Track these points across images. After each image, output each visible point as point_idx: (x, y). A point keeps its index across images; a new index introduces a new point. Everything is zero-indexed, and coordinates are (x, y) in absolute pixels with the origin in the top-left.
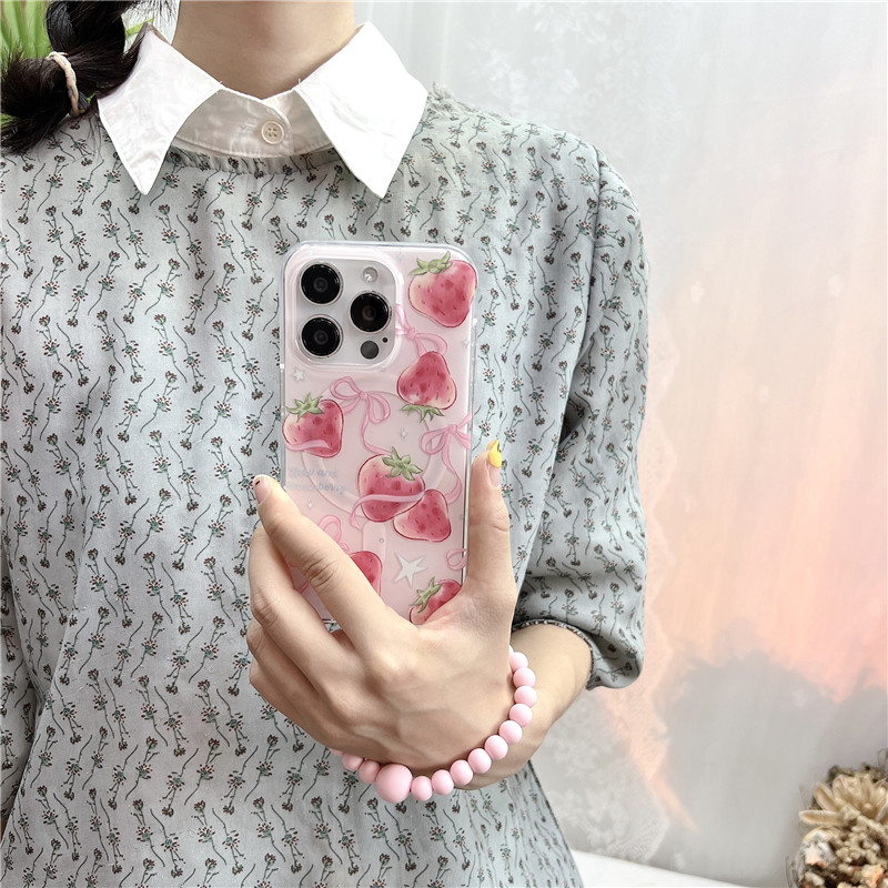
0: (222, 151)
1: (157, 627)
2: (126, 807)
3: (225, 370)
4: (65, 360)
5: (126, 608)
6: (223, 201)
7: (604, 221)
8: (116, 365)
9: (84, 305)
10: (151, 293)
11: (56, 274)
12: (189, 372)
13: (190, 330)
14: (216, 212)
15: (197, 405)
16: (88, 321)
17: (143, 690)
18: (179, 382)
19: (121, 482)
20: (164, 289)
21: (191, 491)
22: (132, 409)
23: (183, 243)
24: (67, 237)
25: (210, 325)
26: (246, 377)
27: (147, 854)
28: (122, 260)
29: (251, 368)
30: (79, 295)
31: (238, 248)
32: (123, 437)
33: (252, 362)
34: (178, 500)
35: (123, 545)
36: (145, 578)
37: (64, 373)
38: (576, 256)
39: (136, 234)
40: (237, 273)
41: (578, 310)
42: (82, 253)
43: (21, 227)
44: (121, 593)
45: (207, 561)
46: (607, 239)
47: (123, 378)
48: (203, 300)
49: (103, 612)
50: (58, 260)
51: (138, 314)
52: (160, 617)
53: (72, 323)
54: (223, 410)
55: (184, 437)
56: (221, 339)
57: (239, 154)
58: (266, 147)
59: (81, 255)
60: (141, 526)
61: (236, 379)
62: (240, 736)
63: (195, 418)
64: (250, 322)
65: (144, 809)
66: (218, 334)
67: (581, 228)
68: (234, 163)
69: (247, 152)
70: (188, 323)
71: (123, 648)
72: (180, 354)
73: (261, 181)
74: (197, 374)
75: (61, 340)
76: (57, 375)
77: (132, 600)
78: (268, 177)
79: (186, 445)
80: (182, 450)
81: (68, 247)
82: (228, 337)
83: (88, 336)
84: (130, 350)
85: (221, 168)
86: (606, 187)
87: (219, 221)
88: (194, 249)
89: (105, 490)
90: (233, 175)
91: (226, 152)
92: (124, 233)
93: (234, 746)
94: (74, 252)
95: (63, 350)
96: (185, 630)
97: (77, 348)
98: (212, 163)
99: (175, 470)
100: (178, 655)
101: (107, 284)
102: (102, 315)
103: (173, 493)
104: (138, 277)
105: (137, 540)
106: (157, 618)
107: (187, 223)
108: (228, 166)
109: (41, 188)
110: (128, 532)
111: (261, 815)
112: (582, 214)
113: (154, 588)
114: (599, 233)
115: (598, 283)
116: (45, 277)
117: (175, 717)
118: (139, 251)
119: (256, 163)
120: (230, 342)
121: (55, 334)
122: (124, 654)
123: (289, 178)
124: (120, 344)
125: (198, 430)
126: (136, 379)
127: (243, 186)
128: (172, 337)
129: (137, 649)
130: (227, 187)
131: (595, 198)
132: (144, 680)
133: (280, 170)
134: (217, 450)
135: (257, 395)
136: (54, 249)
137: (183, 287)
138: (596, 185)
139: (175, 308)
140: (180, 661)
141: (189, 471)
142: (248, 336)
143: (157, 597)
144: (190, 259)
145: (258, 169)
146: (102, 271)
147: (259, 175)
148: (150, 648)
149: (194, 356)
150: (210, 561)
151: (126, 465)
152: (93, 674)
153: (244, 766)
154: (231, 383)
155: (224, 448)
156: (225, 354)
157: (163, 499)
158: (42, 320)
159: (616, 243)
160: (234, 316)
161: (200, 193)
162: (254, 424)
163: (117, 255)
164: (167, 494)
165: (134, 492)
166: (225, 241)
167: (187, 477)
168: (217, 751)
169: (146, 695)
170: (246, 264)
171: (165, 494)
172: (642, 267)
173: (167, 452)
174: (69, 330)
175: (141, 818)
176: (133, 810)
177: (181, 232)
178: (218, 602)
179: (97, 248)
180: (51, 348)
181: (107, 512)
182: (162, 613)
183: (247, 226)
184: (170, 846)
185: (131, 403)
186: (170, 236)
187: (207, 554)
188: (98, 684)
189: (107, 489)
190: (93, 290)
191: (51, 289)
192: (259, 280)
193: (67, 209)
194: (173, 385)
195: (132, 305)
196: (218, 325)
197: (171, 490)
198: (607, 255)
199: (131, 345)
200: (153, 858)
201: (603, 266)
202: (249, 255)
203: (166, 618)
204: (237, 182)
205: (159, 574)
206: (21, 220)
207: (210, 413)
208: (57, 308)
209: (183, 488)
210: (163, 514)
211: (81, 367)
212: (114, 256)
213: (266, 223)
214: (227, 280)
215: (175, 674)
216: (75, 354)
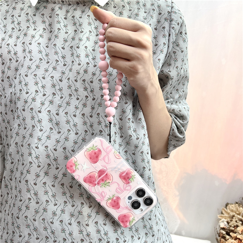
1: (33, 129)
2: (23, 182)
3: (56, 57)
4: (13, 55)
5: (25, 124)
6: (58, 12)
7: (173, 17)
8: (26, 56)
9: (19, 40)
10: (37, 37)
11: (12, 32)
12: (46, 58)
13: (47, 47)
14: (57, 14)
15: (47, 67)
16: (19, 44)
17: (29, 147)
18: (43, 61)
19: (25, 88)
20: (41, 36)
21: (44, 91)
22: (29, 68)
23: (47, 24)
24: (16, 23)
25: (52, 45)
26: (62, 60)
27: (29, 196)
30: (18, 38)
31: (62, 24)
32: (26, 76)
33: (64, 56)
34: (40, 93)
35: (24, 106)
36: (30, 115)
37: (12, 59)
38: (164, 28)
39: (35, 21)
40: (61, 31)
41: (164, 44)
42: (20, 27)
43: (4, 21)
44: (24, 120)
45: (48, 111)
46: (173, 22)
47: (27, 59)
48: (51, 38)
49: (19, 125)
50: (13, 29)
51: (33, 42)
52: (34, 126)
53: (15, 45)
54: (55, 68)
55: (43, 76)
56: (55, 49)
60: (30, 100)
61: (59, 60)
62: (57, 164)
63: (47, 71)
64: (64, 44)
65: (28, 183)
66: (55, 47)
67: (166, 19)
68: (63, 1)
70: (47, 45)
71: (24, 135)
72: (44, 53)
73: (70, 6)
74: (48, 58)
75: (12, 50)
76: (10, 60)
77: (26, 121)
78: (72, 6)
79: (44, 78)
80: (42, 79)
81: (16, 25)
82: (57, 48)
83: (19, 49)
85: (59, 3)
86: (173, 8)
87: (57, 17)
88: (50, 25)
90: (62, 5)
92: (31, 21)
93: (55, 166)
94: (18, 26)
95: (12, 53)
96: (41, 130)
97: (16, 52)
98: (57, 2)
99: (40, 85)
100: (39, 137)
101: (25, 35)
102: (23, 43)
103: (39, 91)
104: (33, 32)
105: (28, 104)
106: (33, 126)
107: (49, 18)
108: (61, 3)
109: (11, 10)
110: (26, 102)
111: (63, 188)
112: (166, 16)
113: (33, 118)
114: (171, 20)
115: (171, 35)
116: (9, 33)
117: (38, 156)
118: (35, 26)
119: (69, 1)
120: (58, 50)
121: (11, 48)
122: (24, 137)
123: (78, 6)
124: (27, 51)
125: (47, 74)
126: (31, 60)
127: (65, 8)
128: (42, 49)
129: (27, 136)
130: (60, 8)
131: (170, 11)
132: (29, 145)
134: (52, 79)
135: (65, 65)
136: (13, 26)
137: (46, 35)
138: (170, 8)
139: (44, 41)
140: (39, 139)
141: (44, 85)
142: (63, 48)
143: (33, 120)
144: (49, 28)
145: (69, 3)
146: (24, 32)
147: (70, 5)
148: (31, 135)
149: (47, 54)
150: (49, 111)
151: (27, 83)
152: (16, 143)
153: (58, 173)
154: (57, 61)
155: (54, 79)
156: (56, 53)
157: (36, 93)
158: (8, 44)
159: (176, 24)
160: (59, 42)
161: (53, 10)
162: (63, 73)
163: (29, 27)
165: (28, 91)
166: (59, 22)
167: (43, 87)
168: (50, 167)
169: (29, 149)
170: (64, 29)
171: (37, 91)
172: (186, 34)
173: (38, 80)
174: (14, 47)
175: (27, 185)
176: (25, 183)
177: (47, 21)
178: (51, 123)
179: (24, 26)
180: (9, 52)
181: (21, 97)
182: (35, 125)
183: (65, 18)
184: (36, 194)
185: (29, 66)
186: (44, 22)
187: (48, 109)
188: (17, 147)
189: (21, 90)
190: (22, 37)
191: (10, 36)
192: (67, 33)
193: (17, 15)
194: (41, 62)
195: (31, 40)
196: (55, 45)
197: (38, 90)
198: (173, 27)
199: (30, 51)
200: (31, 198)
201: (172, 31)
202: (65, 26)
203: (36, 127)
204: (63, 7)
205: (34, 114)
206: (5, 19)
207: (51, 69)
208: (12, 41)
209: (42, 90)
210: (36, 97)
211: (17, 57)
212: (28, 27)
213: (71, 17)
214: (58, 33)
215: (38, 143)
216: (15, 54)
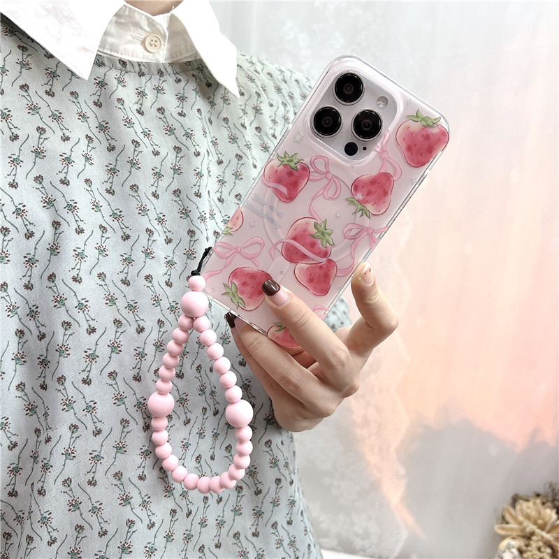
0: (113, 54)
3: (144, 222)
4: (11, 217)
5: (95, 420)
6: (121, 92)
8: (60, 220)
9: (21, 171)
10: (79, 162)
12: (115, 224)
13: (110, 192)
14: (119, 100)
15: (127, 250)
16: (26, 185)
17: (118, 483)
18: (109, 233)
19: (80, 317)
20: (87, 158)
21: (137, 318)
22: (80, 256)
23: (93, 123)
25: (127, 188)
26: (159, 227)
28: (49, 133)
29: (161, 221)
31: (138, 129)
32: (77, 280)
33: (161, 216)
34: (129, 326)
35: (88, 369)
37: (11, 228)
39: (56, 113)
40: (142, 148)
42: (11, 126)
45: (156, 371)
47: (68, 230)
48: (117, 168)
49: (74, 428)
51: (71, 177)
53: (13, 185)
54: (148, 253)
55: (123, 276)
56: (138, 198)
57: (125, 57)
58: (147, 53)
59: (10, 129)
60: (103, 351)
61: (152, 229)
63: (128, 261)
64: (156, 185)
66: (135, 194)
68: (123, 63)
69: (132, 56)
70: (108, 186)
71: (95, 454)
72: (106, 211)
73: (144, 79)
74: (123, 226)
75: (5, 200)
76: (5, 230)
77: (100, 413)
78: (147, 77)
79: (126, 282)
80: (123, 287)
82: (143, 197)
83: (30, 197)
84: (71, 207)
85: (113, 66)
87: (122, 107)
88: (103, 128)
89: (67, 325)
90: (123, 73)
91: (115, 54)
92: (45, 112)
94: (4, 125)
95: (9, 209)
96: (147, 428)
97: (21, 207)
98: (106, 62)
99: (121, 303)
100: (145, 449)
101: (39, 153)
102: (39, 179)
103: (124, 321)
104: (65, 148)
105: (101, 362)
106: (125, 422)
107: (94, 108)
108: (119, 66)
117: (146, 498)
118: (62, 127)
119: (139, 65)
120: (145, 201)
123: (162, 79)
124: (61, 203)
125: (132, 271)
126: (80, 231)
127: (132, 81)
128: (98, 197)
129: (108, 451)
130: (121, 81)
132: (118, 475)
133: (156, 72)
134: (150, 285)
135: (169, 241)
137: (101, 157)
140: (146, 454)
141: (132, 303)
142: (155, 195)
143: (123, 406)
144: (101, 136)
145: (141, 70)
147: (141, 74)
149: (117, 212)
151: (83, 302)
152: (67, 482)
154: (150, 232)
155: (154, 282)
156: (143, 210)
157: (118, 327)
161: (101, 84)
162: (170, 263)
164: (120, 322)
165: (93, 324)
166: (129, 122)
167: (132, 307)
169: (121, 486)
170: (146, 141)
171: (118, 323)
173: (113, 289)
177: (90, 114)
179: (24, 123)
183: (140, 112)
185: (79, 251)
186: (83, 117)
188: (71, 490)
189: (69, 324)
190: (27, 158)
192: (158, 153)
194: (106, 235)
196: (134, 188)
197: (122, 319)
199: (71, 203)
202: (147, 134)
204: (127, 78)
205: (122, 387)
207: (139, 256)
209: (130, 317)
210: (120, 339)
211: (27, 223)
212: (41, 130)
213: (154, 111)
214: (136, 153)
215: (143, 465)
216: (19, 212)
